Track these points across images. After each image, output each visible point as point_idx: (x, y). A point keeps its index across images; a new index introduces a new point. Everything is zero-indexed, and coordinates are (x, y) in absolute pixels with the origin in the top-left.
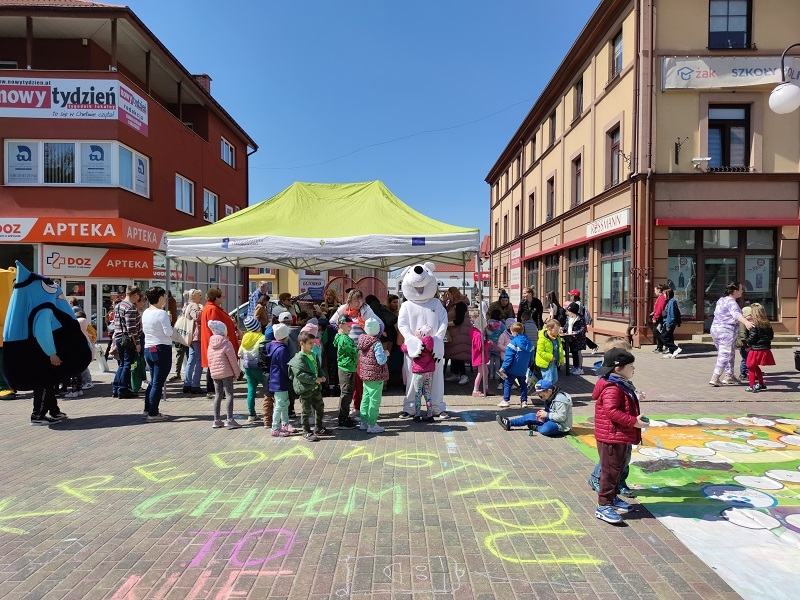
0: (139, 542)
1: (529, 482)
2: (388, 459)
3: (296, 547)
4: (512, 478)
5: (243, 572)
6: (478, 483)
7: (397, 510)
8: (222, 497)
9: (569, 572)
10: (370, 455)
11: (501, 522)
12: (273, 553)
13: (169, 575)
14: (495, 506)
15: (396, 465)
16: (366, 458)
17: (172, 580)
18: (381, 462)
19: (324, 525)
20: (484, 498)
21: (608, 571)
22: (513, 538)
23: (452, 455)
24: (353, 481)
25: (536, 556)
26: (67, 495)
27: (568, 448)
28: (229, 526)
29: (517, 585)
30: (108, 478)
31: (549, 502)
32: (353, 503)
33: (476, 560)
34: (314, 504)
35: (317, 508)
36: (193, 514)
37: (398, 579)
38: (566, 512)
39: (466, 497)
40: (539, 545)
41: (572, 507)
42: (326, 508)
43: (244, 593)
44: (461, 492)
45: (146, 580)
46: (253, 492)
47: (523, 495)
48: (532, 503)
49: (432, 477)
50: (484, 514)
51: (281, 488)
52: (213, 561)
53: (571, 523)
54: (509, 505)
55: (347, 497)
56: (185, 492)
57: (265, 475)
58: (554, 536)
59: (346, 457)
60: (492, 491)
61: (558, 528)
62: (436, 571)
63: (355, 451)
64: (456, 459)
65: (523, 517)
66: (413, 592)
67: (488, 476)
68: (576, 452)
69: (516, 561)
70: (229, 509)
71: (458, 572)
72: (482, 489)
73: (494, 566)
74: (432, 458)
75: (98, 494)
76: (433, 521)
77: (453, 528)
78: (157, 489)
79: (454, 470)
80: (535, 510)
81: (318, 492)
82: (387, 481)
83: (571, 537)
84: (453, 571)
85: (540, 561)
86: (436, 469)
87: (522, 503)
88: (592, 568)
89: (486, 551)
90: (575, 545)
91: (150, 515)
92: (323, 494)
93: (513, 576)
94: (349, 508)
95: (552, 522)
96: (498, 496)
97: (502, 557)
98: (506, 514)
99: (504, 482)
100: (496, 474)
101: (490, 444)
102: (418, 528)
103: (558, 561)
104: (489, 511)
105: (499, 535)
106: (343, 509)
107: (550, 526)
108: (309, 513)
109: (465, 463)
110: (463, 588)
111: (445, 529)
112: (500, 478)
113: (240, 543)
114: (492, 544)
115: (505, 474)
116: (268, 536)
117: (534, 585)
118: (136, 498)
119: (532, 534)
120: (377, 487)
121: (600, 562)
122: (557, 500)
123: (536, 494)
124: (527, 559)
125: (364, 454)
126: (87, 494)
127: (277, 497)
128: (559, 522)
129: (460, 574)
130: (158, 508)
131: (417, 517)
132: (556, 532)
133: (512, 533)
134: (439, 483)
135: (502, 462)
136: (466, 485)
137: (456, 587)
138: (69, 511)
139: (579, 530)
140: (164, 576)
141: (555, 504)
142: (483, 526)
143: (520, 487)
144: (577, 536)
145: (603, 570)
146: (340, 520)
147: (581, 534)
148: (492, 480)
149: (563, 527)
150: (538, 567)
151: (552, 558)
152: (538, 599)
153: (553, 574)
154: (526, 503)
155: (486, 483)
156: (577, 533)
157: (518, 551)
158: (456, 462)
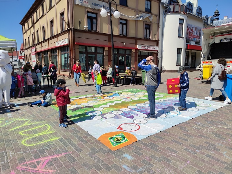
1: (38, 121)
4: (32, 121)
6: (19, 125)
9: (49, 143)
11: (28, 135)
14: (26, 131)
20: (21, 129)
21: (61, 140)
22: (31, 139)
23: (10, 118)
25: (39, 142)
27: (51, 109)
29: (33, 152)
31: (44, 125)
33: (18, 149)
38: (49, 127)
39: (15, 130)
40: (40, 138)
41: (51, 125)
44: (13, 129)
47: (35, 125)
49: (1, 127)
50: (21, 134)
53: (51, 130)
54: (31, 129)
58: (46, 135)
60: (24, 126)
61: (47, 132)
62: (2, 157)
64: (11, 119)
65: (35, 132)
67: (23, 122)
68: (53, 110)
69: (32, 145)
71: (11, 154)
72: (21, 126)
73: (25, 149)
74: (1, 120)
76: (1, 141)
77: (10, 141)
79: (10, 122)
80: (40, 128)
83: (51, 133)
84: (9, 155)
86: (3, 124)
87: (35, 128)
88: (56, 140)
89: (22, 145)
90: (52, 135)
93: (31, 150)
95: (45, 131)
96: (26, 127)
97: (27, 145)
98: (29, 132)
99: (29, 123)
100: (26, 121)
101: (25, 112)
103: (46, 141)
104: (23, 133)
105: (27, 139)
107: (44, 132)
109: (15, 120)
110: (13, 159)
111: (6, 142)
112: (28, 122)
114: (24, 142)
115: (30, 120)
117: (38, 150)
119: (38, 136)
121: (59, 138)
122: (47, 124)
123: (40, 124)
124: (36, 143)
128: (47, 130)
132: (46, 133)
133: (31, 137)
134: (4, 128)
135: (29, 117)
136: (14, 126)
137: (10, 159)
139: (53, 131)
141: (46, 126)
142: (21, 138)
143: (35, 123)
144: (52, 133)
145: (59, 140)
147: (53, 132)
148: (25, 123)
149: (48, 131)
150: (40, 145)
151: (44, 141)
152: (39, 154)
153: (44, 145)
154: (36, 128)
155: (22, 124)
156: (52, 132)
157: (33, 142)
158: (11, 120)
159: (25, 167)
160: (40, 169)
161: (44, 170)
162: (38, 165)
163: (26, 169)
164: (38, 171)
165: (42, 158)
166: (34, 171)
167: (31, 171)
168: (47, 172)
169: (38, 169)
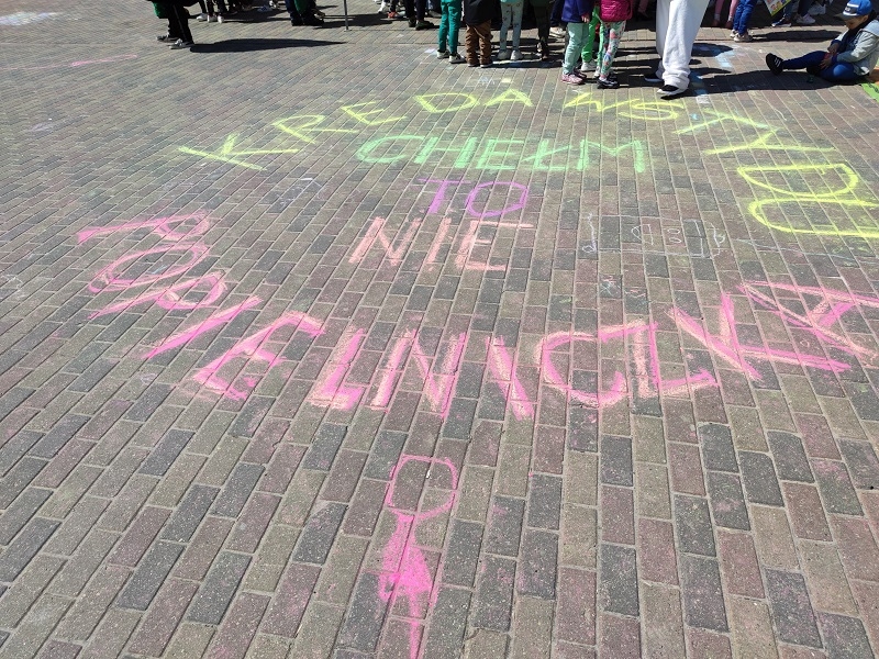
0: (372, 185)
1: (806, 141)
2: (621, 109)
3: (531, 202)
4: (783, 135)
5: (482, 222)
6: (737, 141)
7: (639, 168)
8: (441, 145)
9: (853, 245)
10: (598, 104)
11: (769, 186)
12: (509, 206)
13: (411, 219)
14: (760, 168)
15: (632, 116)
16: (594, 106)
17: (415, 224)
18: (612, 112)
19: (557, 181)
20: (746, 158)
22: (784, 205)
23: (703, 106)
24: (582, 134)
25: (813, 226)
26: (285, 134)
27: (861, 100)
28: (456, 175)
29: (789, 256)
30: (320, 118)
31: (831, 166)
32: (587, 159)
33: (738, 227)
34: (542, 157)
35: (546, 162)
36: (417, 161)
37: (649, 240)
38: (854, 179)
39: (723, 156)
40: (818, 215)
41: (863, 173)
42: (557, 163)
43: (488, 242)
44: (717, 151)
45: (391, 223)
46: (472, 141)
47: (797, 157)
48: (809, 167)
49: (679, 132)
50: (747, 177)
51: (502, 137)
52: (449, 210)
53: (860, 192)
54: (778, 168)
55: (579, 152)
56: (401, 137)
57: (481, 122)
58: (838, 206)
59: (570, 104)
60: (757, 151)
61: (843, 197)
62: (692, 235)
63: (580, 98)
64: (708, 111)
65: (797, 183)
66: (666, 254)
67: (751, 132)
68: (873, 105)
69: (788, 230)
70: (451, 159)
71: (718, 238)
72: (743, 147)
73: (760, 234)
74: (677, 109)
75: (317, 134)
76: (683, 182)
77: (709, 191)
78: (372, 133)
79: (706, 124)
80: (814, 176)
81: (544, 144)
82: (623, 135)
83: (860, 208)
84: (711, 237)
85: (818, 233)
86: (683, 123)
87: (795, 167)
89: (750, 218)
90: (863, 217)
91: (374, 160)
92: (550, 147)
93: (783, 246)
94: (583, 164)
95: (834, 190)
96: (763, 157)
97: (770, 225)
98: (775, 178)
99: (772, 140)
100: (762, 131)
102: (667, 189)
103: (841, 233)
104: (753, 174)
105: (766, 201)
106: (576, 165)
107: (832, 194)
108: (538, 166)
109: (720, 116)
110: (724, 254)
111: (698, 191)
112: (767, 136)
113: (472, 194)
114: (757, 211)
115: (774, 131)
116: (499, 188)
117: (809, 256)
118: (355, 141)
119: (809, 203)
120: (611, 142)
122: (842, 165)
123: (815, 157)
124: (802, 228)
125: (591, 102)
126: (305, 133)
127: (499, 147)
128: (845, 191)
129: (720, 240)
130: (379, 151)
131: (663, 177)
132: (840, 202)
133: (782, 200)
134: (687, 139)
135: (770, 116)
136: (722, 142)
137: (715, 252)
138: (295, 151)
139: (871, 201)
140: (406, 220)
141: (840, 170)
142: (745, 190)
143: (794, 148)
144: (868, 208)
146: (575, 176)
147: (872, 205)
148: (757, 138)
149: (849, 196)
150: (815, 238)
151: (833, 229)
152: (814, 270)
153: (834, 246)
154: (802, 167)
155: (749, 142)
156: (867, 204)
157: (791, 220)
158: (709, 115)
159: (765, 298)
160: (815, 325)
161: (834, 335)
162: (811, 308)
163: (767, 303)
164: (808, 326)
165: (823, 288)
166: (795, 322)
167: (784, 318)
168: (844, 345)
169: (807, 322)
